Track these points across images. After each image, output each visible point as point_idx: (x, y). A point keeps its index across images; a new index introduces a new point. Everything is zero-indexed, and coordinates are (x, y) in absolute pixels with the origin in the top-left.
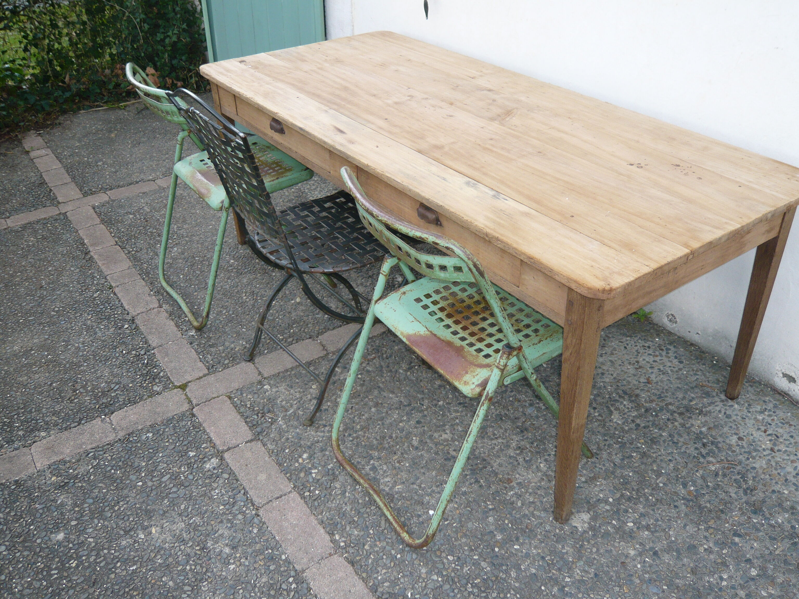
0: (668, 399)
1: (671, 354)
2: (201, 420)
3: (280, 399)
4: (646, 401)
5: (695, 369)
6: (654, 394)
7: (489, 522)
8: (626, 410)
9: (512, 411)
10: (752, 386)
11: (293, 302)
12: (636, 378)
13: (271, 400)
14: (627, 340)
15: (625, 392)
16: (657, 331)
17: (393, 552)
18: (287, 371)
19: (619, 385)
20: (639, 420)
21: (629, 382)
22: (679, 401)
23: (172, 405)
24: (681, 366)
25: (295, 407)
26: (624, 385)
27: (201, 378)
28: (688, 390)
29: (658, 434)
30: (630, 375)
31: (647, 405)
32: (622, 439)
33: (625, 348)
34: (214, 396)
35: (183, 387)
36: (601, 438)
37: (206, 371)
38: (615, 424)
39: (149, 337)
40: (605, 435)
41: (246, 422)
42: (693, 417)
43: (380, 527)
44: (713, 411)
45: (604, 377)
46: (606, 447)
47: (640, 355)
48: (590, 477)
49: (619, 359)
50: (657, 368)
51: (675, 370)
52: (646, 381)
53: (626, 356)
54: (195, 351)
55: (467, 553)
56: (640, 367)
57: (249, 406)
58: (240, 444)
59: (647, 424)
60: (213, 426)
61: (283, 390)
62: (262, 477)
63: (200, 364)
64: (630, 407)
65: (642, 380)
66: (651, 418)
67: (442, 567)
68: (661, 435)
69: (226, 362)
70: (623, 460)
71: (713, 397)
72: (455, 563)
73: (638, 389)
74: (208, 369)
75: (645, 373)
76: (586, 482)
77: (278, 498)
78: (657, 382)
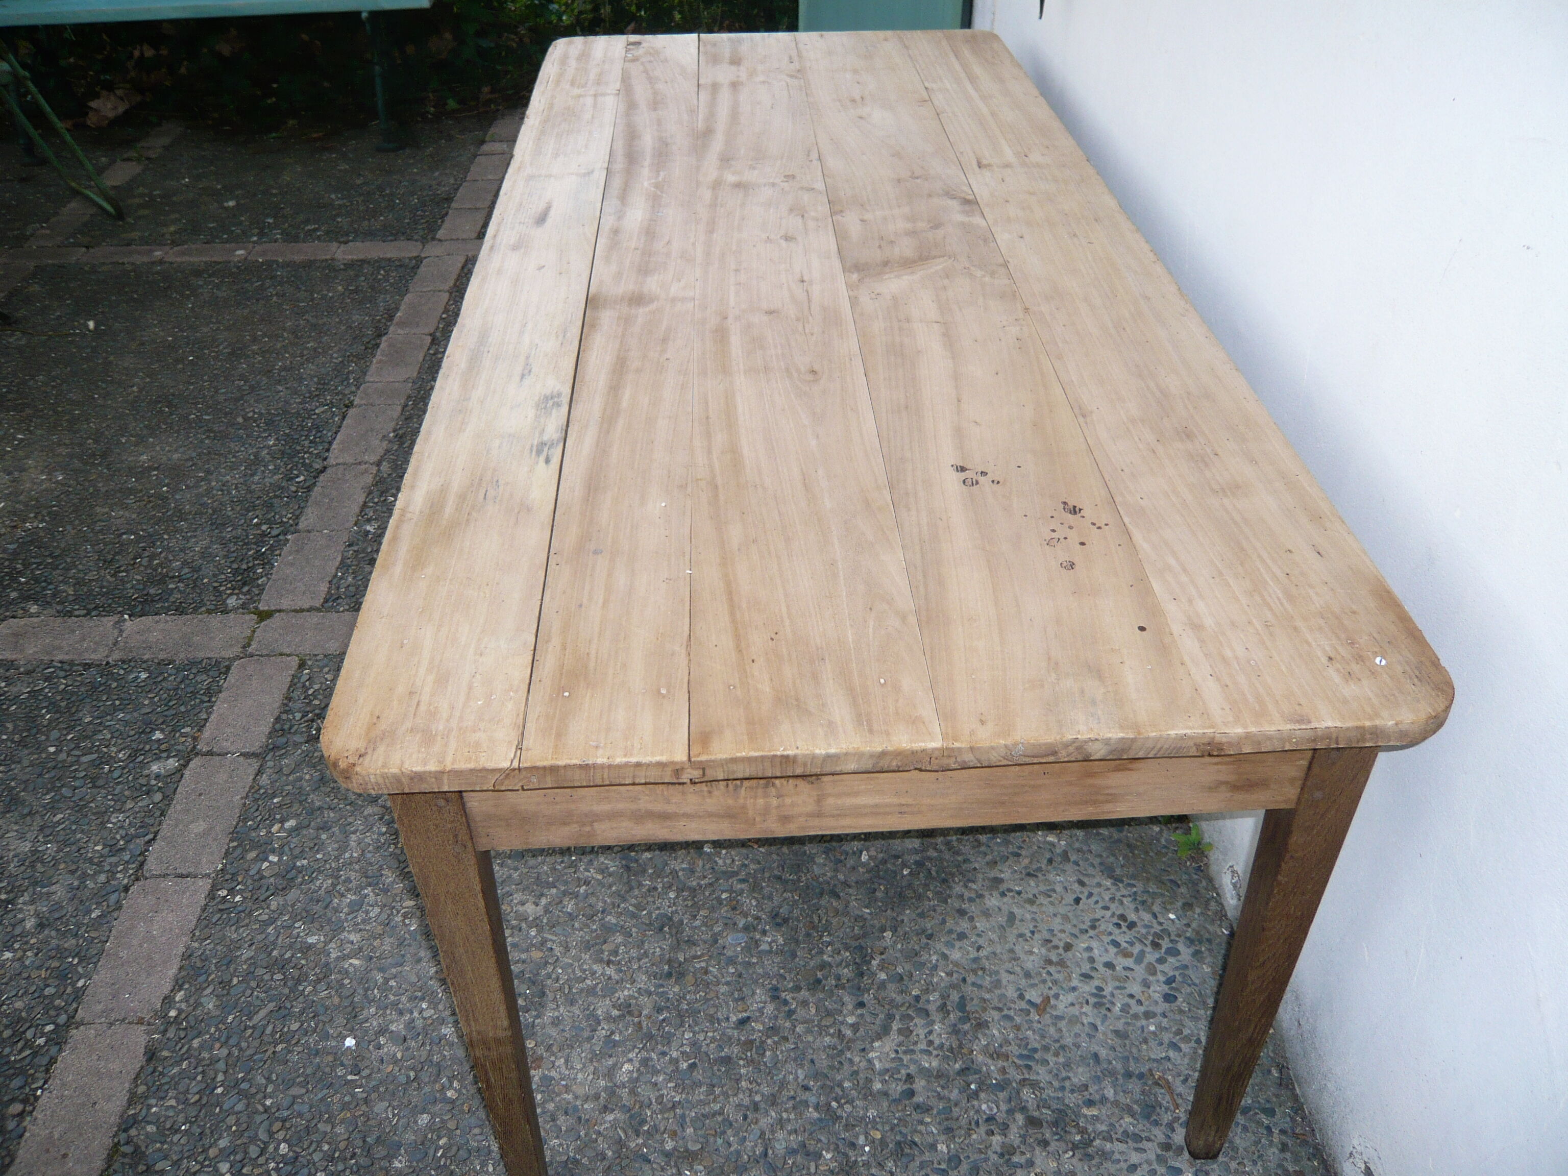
0: (1042, 1070)
1: (1169, 967)
2: (226, 684)
4: (985, 1050)
5: (1186, 1032)
6: (1024, 1042)
7: (416, 1122)
8: (922, 1046)
9: (698, 923)
10: (1284, 1148)
12: (1023, 982)
14: (1099, 885)
15: (962, 1005)
16: (1197, 895)
17: (220, 1077)
19: (971, 979)
20: (923, 1083)
21: (997, 984)
22: (1063, 1088)
23: (220, 639)
24: (1163, 1006)
26: (980, 987)
27: (302, 610)
28: (1113, 1073)
29: (930, 1140)
30: (1018, 969)
31: (980, 1058)
32: (841, 1106)
33: (1077, 901)
34: (285, 650)
35: (264, 616)
36: (801, 1077)
37: (319, 603)
38: (863, 1064)
39: (310, 512)
40: (816, 1076)
41: (277, 718)
42: (1053, 1146)
43: (250, 1019)
44: (1116, 1156)
45: (958, 944)
46: (790, 1104)
47: (1091, 933)
48: (687, 1150)
49: (1034, 920)
50: (1096, 983)
51: (1136, 1009)
52: (1038, 1001)
53: (1058, 920)
54: (342, 559)
55: (317, 1157)
56: (1062, 963)
58: (229, 753)
59: (933, 1102)
60: (230, 702)
62: (200, 827)
63: (324, 587)
64: (937, 1042)
65: (1034, 995)
66: (954, 1095)
67: (254, 1156)
68: (933, 1147)
70: (793, 1152)
71: (1156, 1123)
72: (278, 1163)
73: (1000, 1009)
74: (325, 601)
75: (1055, 982)
76: (668, 1155)
77: (180, 876)
78: (1060, 1018)
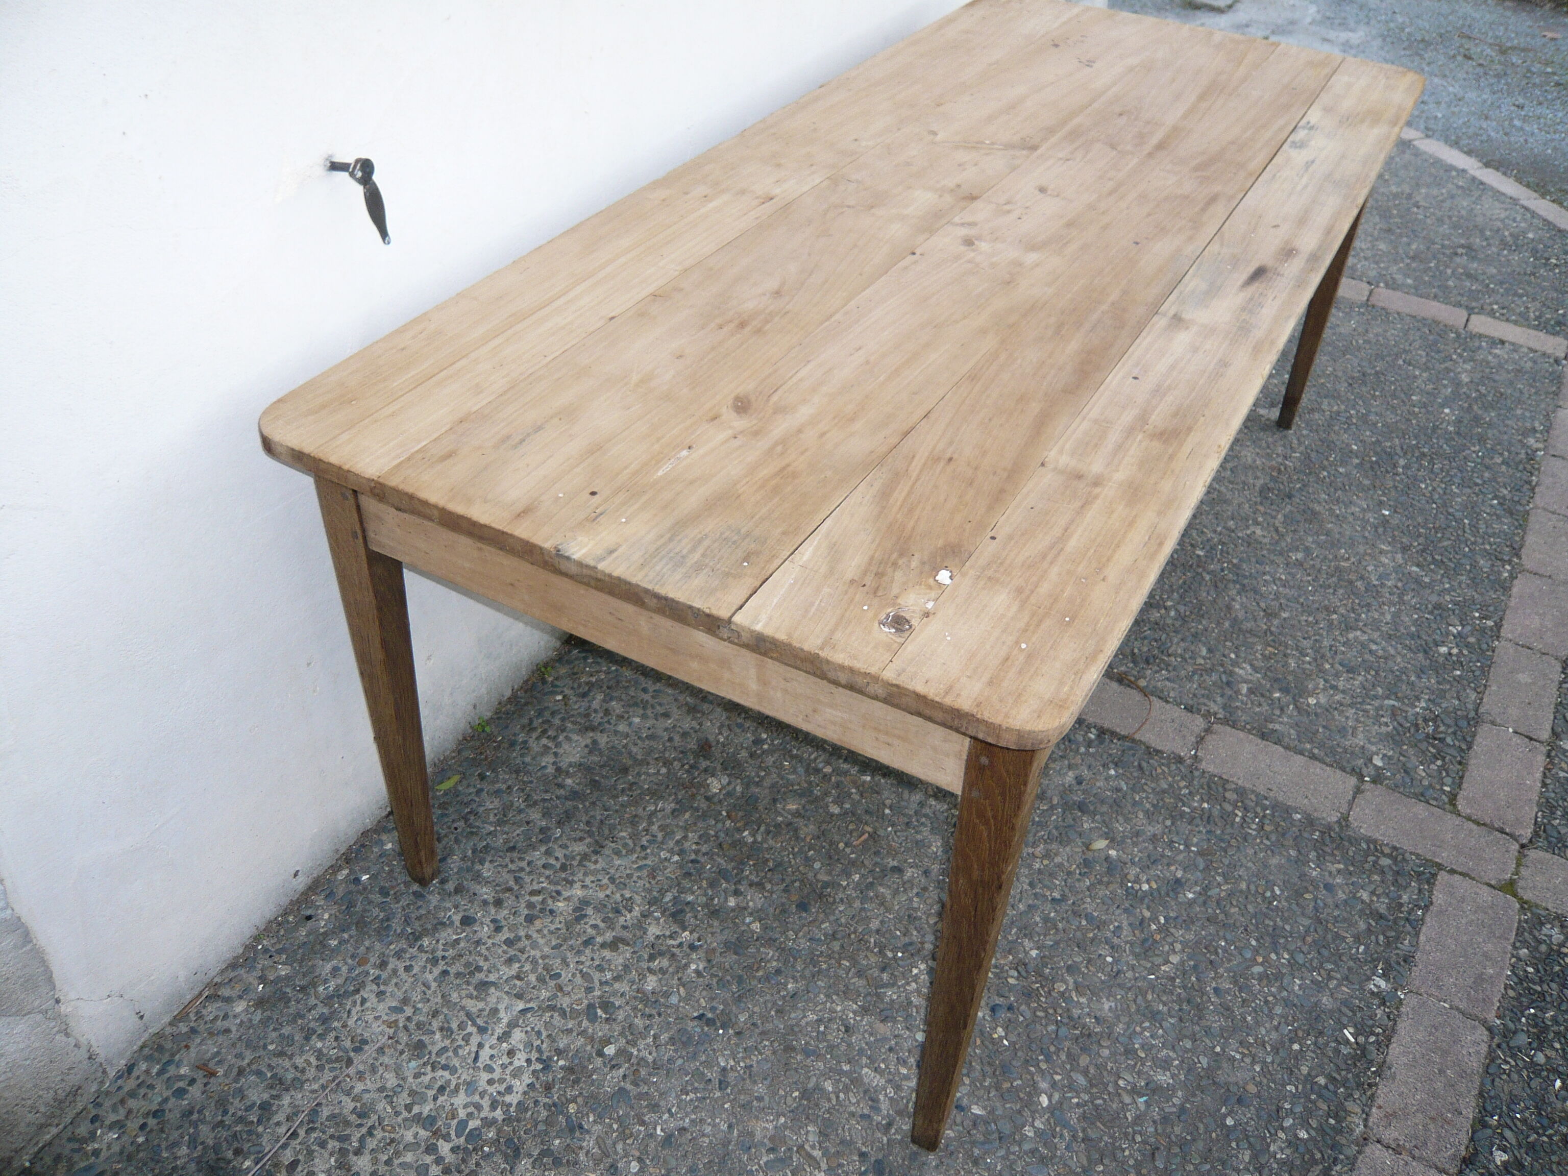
2: (1536, 809)
3: (1384, 729)
11: (1113, 853)
13: (1394, 739)
18: (1313, 757)
23: (1557, 877)
25: (1376, 703)
27: (1462, 874)
34: (1474, 827)
35: (1509, 887)
37: (1443, 877)
39: (1475, 1064)
41: (1469, 748)
54: (1417, 935)
57: (1439, 763)
60: (1525, 784)
61: (1361, 736)
63: (1439, 898)
69: (1385, 862)
74: (1434, 876)
77: (1529, 648)
